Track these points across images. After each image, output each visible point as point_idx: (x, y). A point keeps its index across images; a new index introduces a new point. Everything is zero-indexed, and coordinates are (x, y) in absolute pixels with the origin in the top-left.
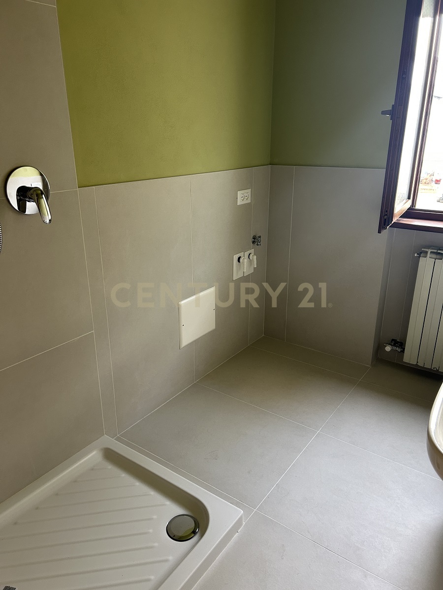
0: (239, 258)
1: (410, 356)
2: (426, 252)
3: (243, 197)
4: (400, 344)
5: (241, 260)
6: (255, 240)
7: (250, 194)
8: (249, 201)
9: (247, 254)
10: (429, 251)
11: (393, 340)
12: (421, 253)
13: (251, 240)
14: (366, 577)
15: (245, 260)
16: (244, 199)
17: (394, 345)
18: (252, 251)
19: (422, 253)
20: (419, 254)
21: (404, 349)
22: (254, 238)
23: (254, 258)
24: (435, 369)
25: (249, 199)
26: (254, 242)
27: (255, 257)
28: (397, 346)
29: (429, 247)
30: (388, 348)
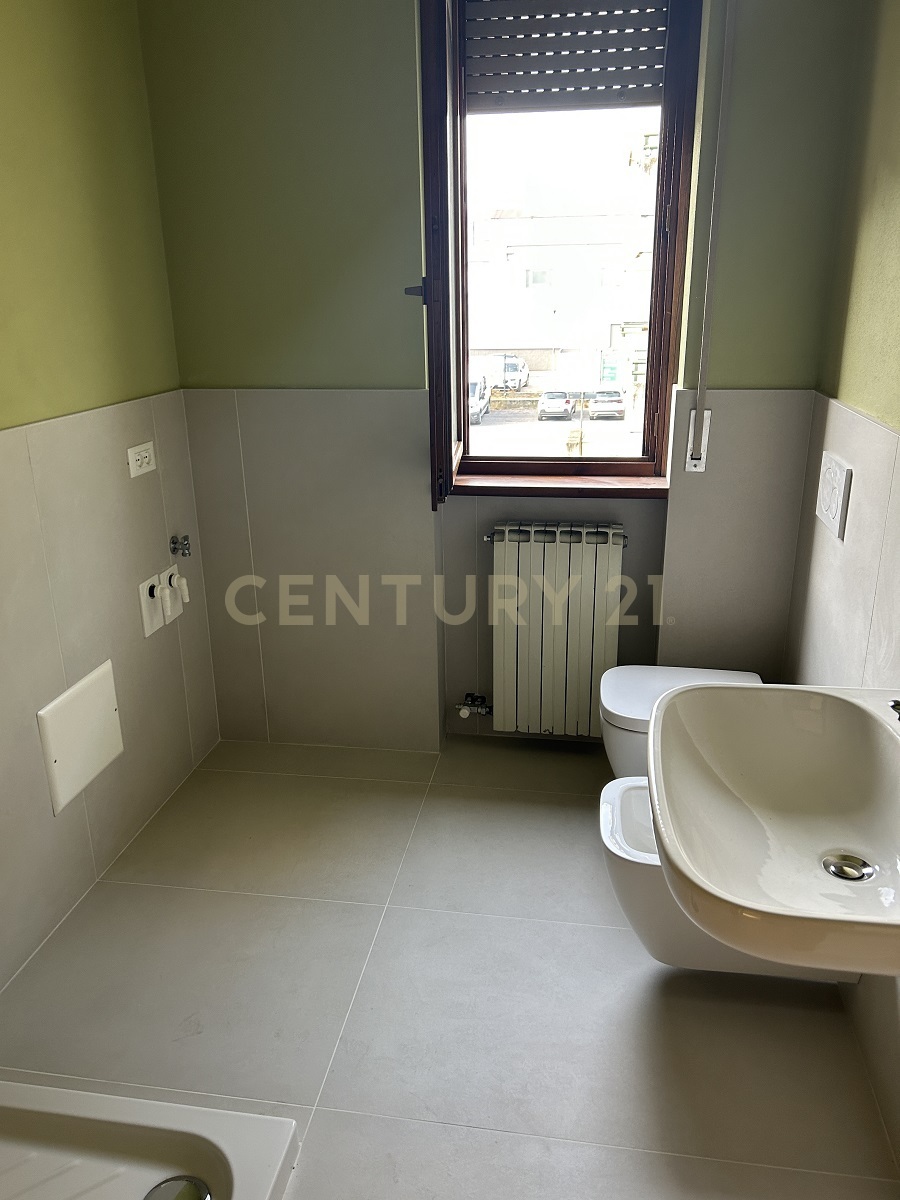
0: (152, 590)
1: (504, 719)
2: (503, 532)
3: (140, 460)
4: (482, 700)
5: (157, 592)
6: (177, 545)
7: (151, 451)
8: (152, 467)
9: (165, 577)
10: (507, 529)
11: (468, 695)
12: (493, 534)
13: (168, 546)
14: (548, 1149)
15: (164, 592)
16: (142, 463)
17: (473, 704)
18: (174, 569)
19: (495, 534)
20: (491, 536)
21: (491, 708)
22: (173, 543)
23: (182, 583)
24: (547, 733)
25: (153, 462)
26: (174, 551)
27: (184, 581)
28: (478, 706)
29: (505, 522)
30: (465, 713)
